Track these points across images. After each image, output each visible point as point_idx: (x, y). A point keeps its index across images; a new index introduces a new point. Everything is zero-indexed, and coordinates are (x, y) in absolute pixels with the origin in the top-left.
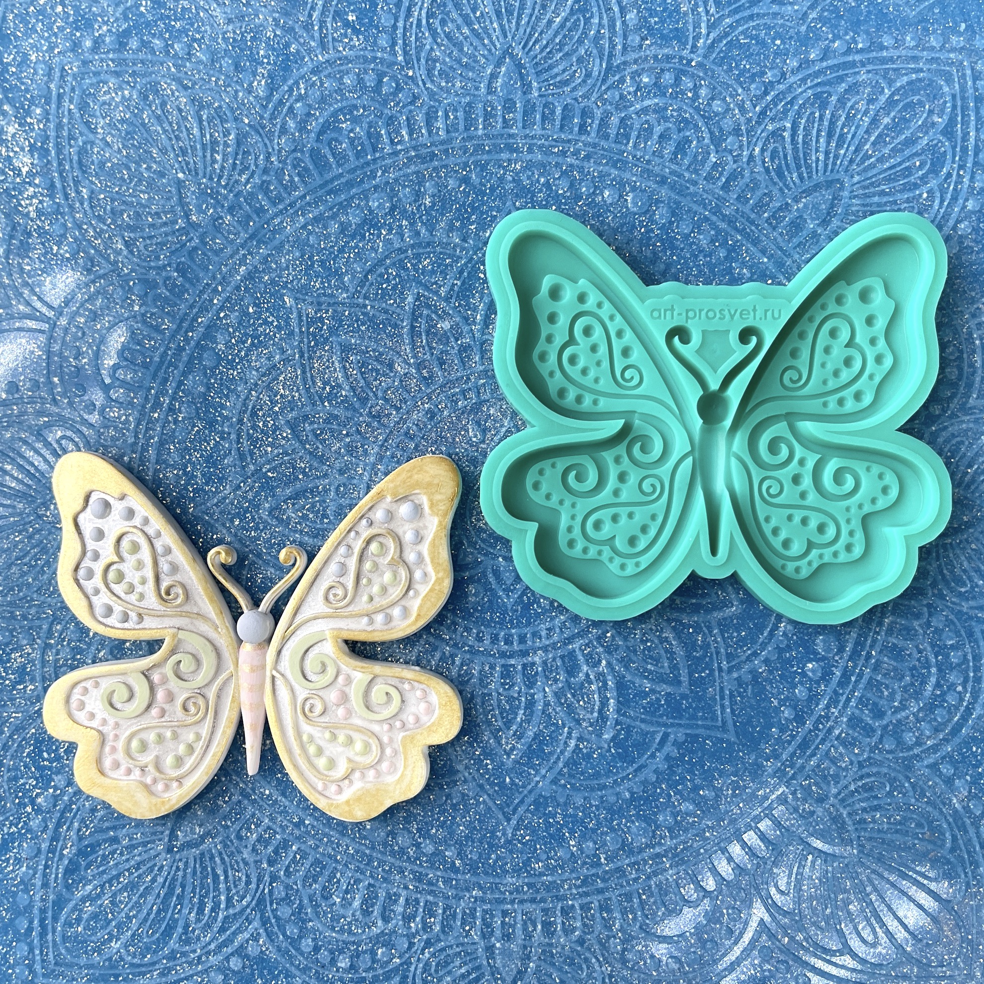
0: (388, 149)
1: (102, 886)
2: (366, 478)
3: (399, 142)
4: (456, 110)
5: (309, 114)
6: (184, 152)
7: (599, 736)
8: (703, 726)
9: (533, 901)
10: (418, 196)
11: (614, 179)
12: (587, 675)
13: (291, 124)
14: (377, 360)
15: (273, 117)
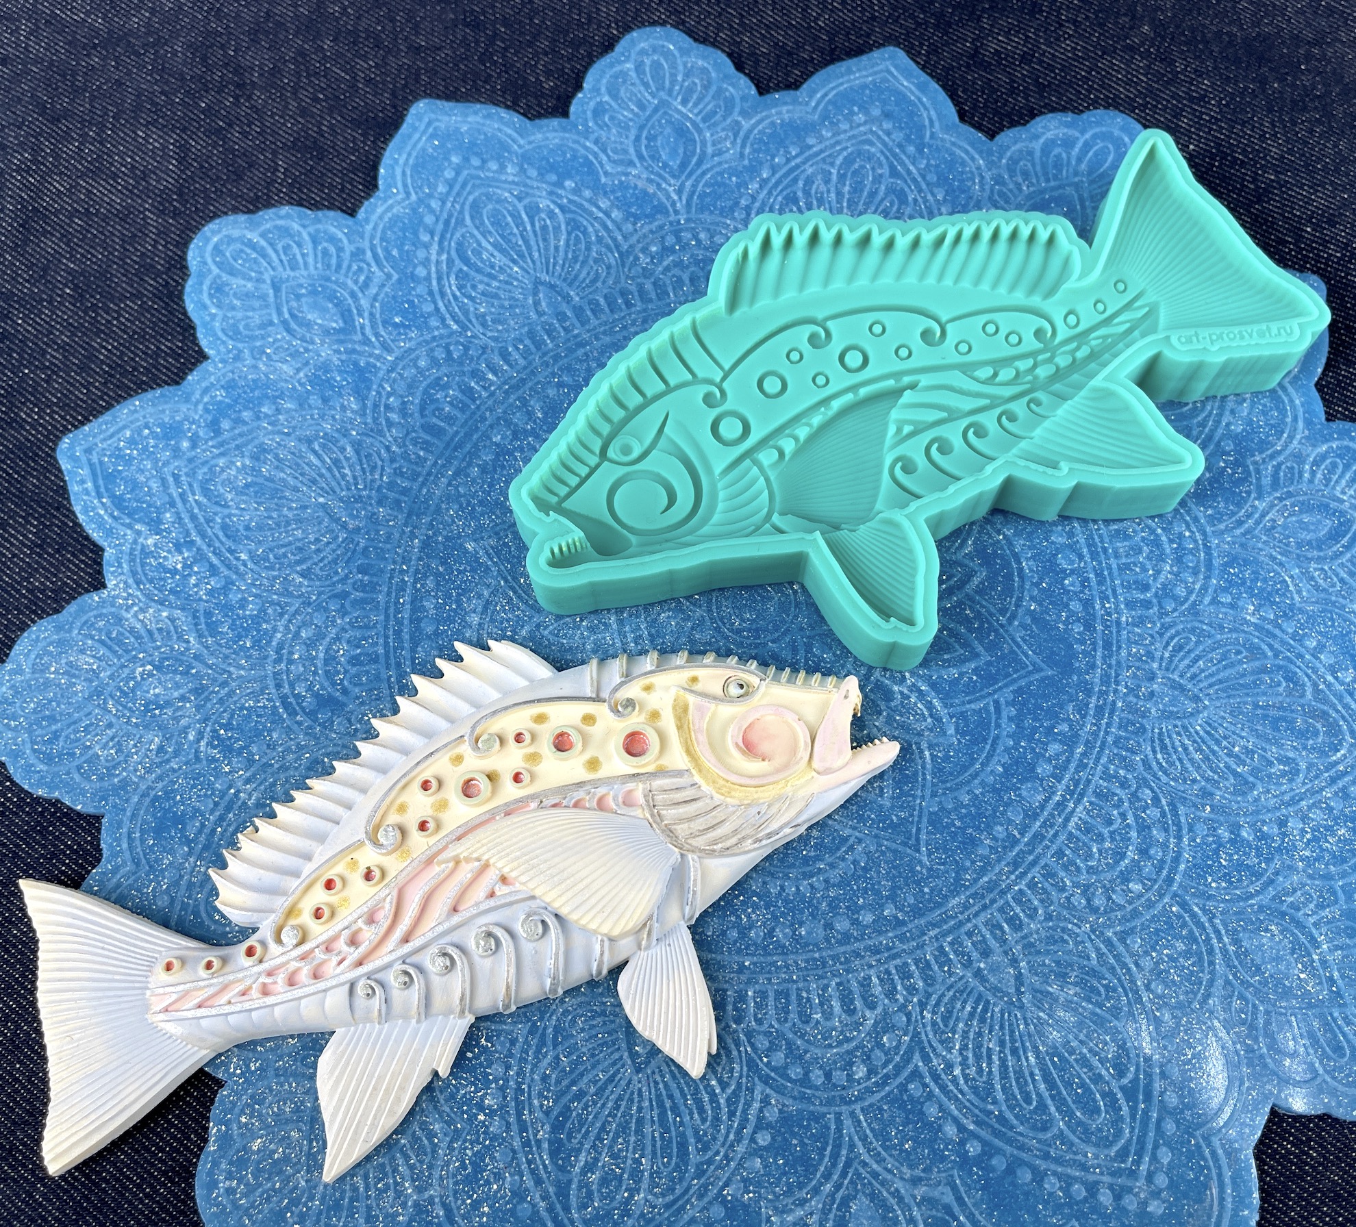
0: (484, 394)
1: (594, 1146)
2: (618, 644)
3: (491, 385)
4: (521, 341)
5: (404, 403)
6: (314, 482)
7: (944, 734)
8: (1020, 678)
9: (985, 907)
13: (394, 417)
15: (375, 419)
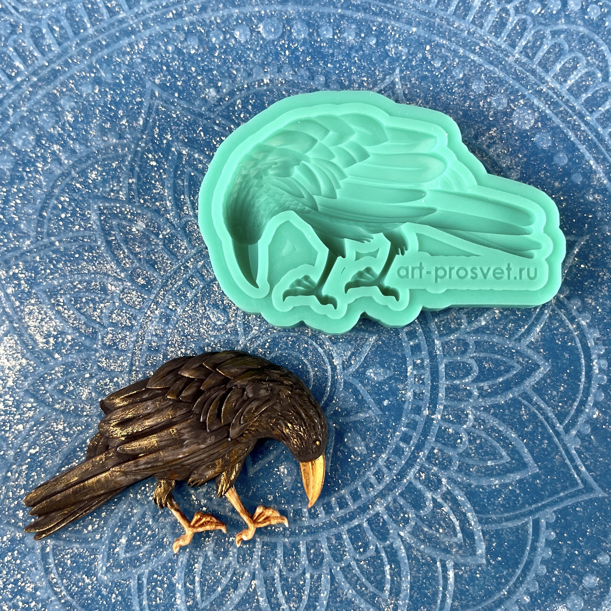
0: (9, 87)
3: (17, 74)
4: (58, 21)
7: (473, 553)
8: (567, 497)
10: (57, 116)
11: (238, 18)
12: (434, 500)
14: (88, 290)
